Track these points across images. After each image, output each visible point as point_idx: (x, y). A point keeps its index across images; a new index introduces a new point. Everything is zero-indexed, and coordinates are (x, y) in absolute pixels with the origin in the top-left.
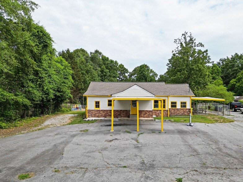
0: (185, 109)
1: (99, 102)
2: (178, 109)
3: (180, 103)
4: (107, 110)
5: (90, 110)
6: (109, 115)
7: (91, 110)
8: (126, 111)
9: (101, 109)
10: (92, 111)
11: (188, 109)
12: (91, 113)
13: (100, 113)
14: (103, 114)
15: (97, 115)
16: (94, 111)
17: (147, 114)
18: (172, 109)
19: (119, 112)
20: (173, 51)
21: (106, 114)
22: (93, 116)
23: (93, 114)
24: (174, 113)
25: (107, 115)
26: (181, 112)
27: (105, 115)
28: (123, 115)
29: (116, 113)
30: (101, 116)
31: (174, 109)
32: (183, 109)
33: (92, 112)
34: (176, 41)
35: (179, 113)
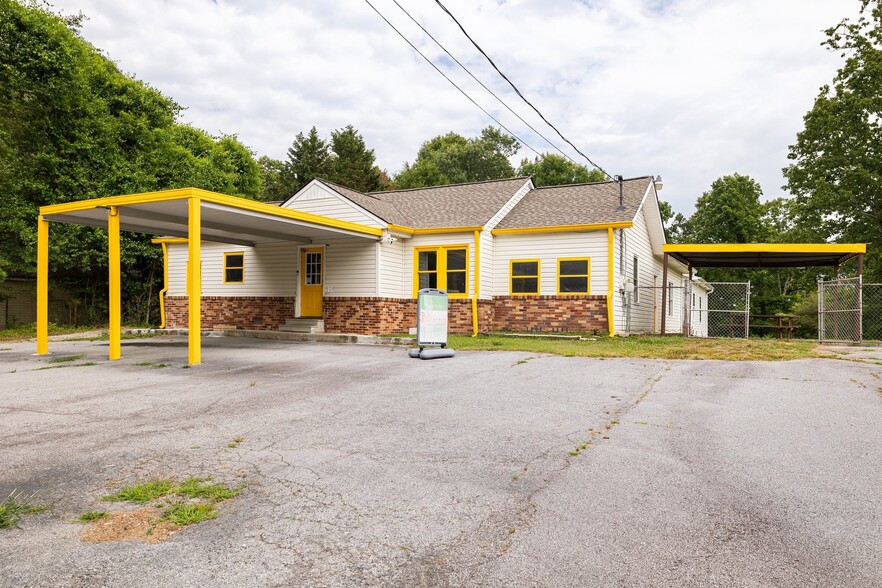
0: (578, 299)
2: (542, 298)
3: (556, 268)
4: (219, 298)
6: (226, 318)
7: (176, 299)
8: (281, 300)
11: (593, 298)
17: (358, 315)
18: (515, 299)
19: (256, 306)
21: (218, 315)
22: (182, 321)
23: (181, 315)
24: (526, 321)
25: (222, 318)
26: (561, 314)
27: (213, 318)
29: (248, 310)
31: (524, 299)
32: (568, 299)
33: (178, 308)
35: (548, 322)
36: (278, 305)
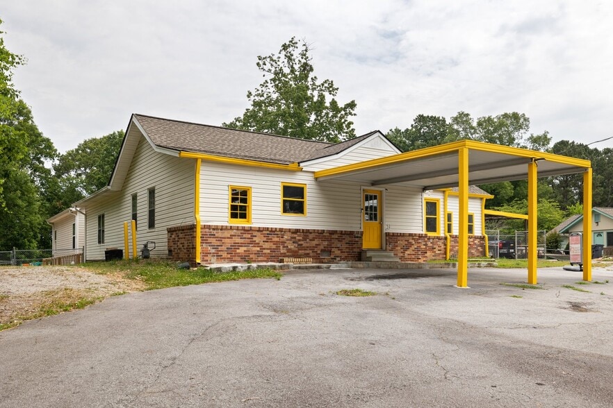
1: (245, 193)
4: (281, 230)
5: (209, 227)
6: (289, 250)
7: (216, 228)
8: (351, 233)
9: (255, 225)
10: (219, 234)
12: (213, 241)
13: (253, 243)
14: (267, 245)
15: (241, 250)
16: (227, 234)
19: (325, 238)
20: (249, 95)
21: (278, 248)
22: (225, 255)
23: (224, 248)
27: (272, 250)
28: (337, 252)
29: (316, 242)
30: (258, 254)
33: (220, 239)
34: (261, 63)
36: (348, 239)
